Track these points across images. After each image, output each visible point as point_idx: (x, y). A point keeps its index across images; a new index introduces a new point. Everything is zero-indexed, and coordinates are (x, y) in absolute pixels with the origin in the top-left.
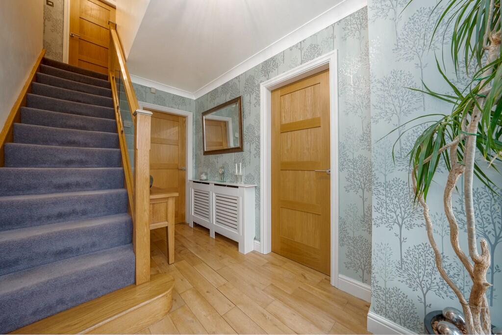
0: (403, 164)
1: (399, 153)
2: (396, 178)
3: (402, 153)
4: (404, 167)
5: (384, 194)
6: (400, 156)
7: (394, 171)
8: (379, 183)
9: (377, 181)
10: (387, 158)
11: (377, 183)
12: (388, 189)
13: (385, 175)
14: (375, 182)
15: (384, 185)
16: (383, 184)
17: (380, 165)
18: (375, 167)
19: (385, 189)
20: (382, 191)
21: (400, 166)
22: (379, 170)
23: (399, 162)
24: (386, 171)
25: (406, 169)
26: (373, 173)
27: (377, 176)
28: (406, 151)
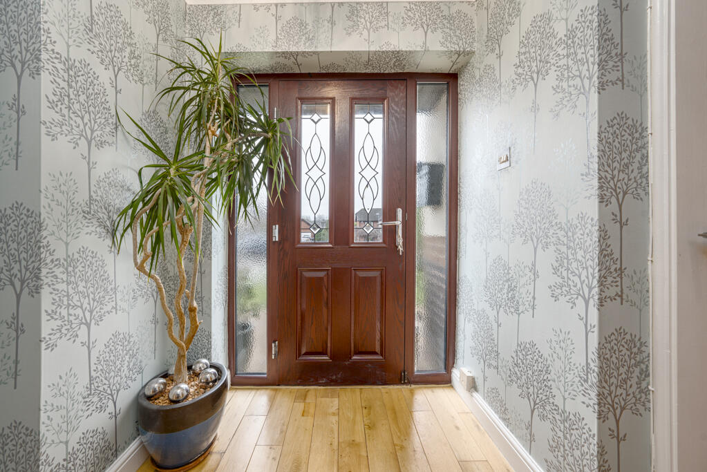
0: (92, 223)
1: (87, 204)
2: (83, 248)
3: (92, 207)
4: (93, 229)
5: (65, 279)
6: (88, 209)
7: (80, 234)
8: (56, 260)
9: (51, 258)
10: (70, 211)
11: (52, 261)
12: (70, 269)
13: (67, 244)
14: (48, 261)
15: (65, 263)
16: (62, 261)
17: (58, 224)
18: (48, 228)
19: (67, 269)
20: (60, 276)
21: (88, 226)
22: (56, 234)
23: (87, 220)
24: (68, 236)
25: (96, 231)
26: (45, 242)
27: (52, 248)
28: (97, 203)
